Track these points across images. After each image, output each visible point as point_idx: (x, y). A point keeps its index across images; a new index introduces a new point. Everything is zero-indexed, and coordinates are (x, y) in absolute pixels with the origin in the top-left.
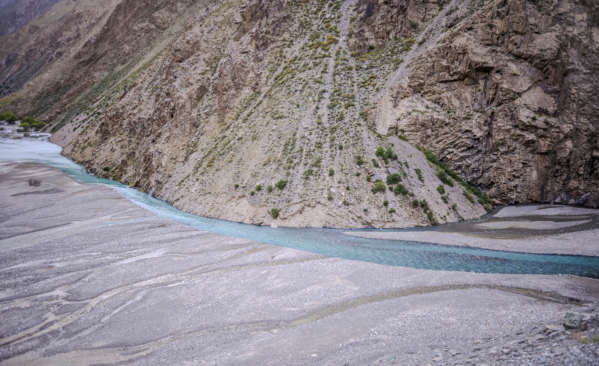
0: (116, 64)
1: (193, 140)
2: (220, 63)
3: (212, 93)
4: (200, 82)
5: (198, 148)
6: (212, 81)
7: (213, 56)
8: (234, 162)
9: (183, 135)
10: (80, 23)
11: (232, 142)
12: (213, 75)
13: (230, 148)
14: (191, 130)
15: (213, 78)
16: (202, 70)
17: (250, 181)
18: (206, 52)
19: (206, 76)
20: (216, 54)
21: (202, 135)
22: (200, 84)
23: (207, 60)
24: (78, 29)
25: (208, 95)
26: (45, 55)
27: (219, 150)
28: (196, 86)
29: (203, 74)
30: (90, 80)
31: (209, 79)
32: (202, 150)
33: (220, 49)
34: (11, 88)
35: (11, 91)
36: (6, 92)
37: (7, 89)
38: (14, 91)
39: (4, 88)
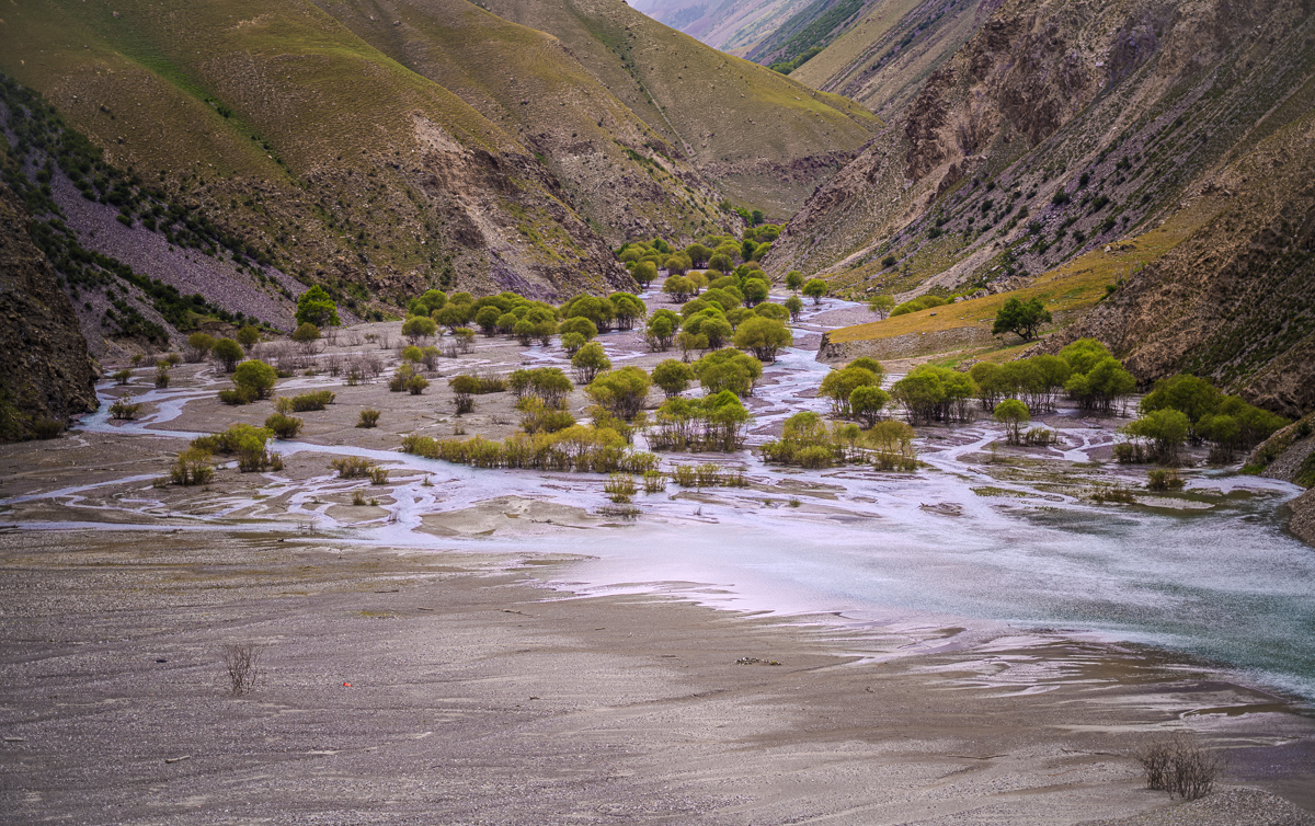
34: (1116, 204)
35: (1114, 224)
36: (1089, 230)
37: (1096, 211)
38: (1129, 224)
39: (1082, 205)
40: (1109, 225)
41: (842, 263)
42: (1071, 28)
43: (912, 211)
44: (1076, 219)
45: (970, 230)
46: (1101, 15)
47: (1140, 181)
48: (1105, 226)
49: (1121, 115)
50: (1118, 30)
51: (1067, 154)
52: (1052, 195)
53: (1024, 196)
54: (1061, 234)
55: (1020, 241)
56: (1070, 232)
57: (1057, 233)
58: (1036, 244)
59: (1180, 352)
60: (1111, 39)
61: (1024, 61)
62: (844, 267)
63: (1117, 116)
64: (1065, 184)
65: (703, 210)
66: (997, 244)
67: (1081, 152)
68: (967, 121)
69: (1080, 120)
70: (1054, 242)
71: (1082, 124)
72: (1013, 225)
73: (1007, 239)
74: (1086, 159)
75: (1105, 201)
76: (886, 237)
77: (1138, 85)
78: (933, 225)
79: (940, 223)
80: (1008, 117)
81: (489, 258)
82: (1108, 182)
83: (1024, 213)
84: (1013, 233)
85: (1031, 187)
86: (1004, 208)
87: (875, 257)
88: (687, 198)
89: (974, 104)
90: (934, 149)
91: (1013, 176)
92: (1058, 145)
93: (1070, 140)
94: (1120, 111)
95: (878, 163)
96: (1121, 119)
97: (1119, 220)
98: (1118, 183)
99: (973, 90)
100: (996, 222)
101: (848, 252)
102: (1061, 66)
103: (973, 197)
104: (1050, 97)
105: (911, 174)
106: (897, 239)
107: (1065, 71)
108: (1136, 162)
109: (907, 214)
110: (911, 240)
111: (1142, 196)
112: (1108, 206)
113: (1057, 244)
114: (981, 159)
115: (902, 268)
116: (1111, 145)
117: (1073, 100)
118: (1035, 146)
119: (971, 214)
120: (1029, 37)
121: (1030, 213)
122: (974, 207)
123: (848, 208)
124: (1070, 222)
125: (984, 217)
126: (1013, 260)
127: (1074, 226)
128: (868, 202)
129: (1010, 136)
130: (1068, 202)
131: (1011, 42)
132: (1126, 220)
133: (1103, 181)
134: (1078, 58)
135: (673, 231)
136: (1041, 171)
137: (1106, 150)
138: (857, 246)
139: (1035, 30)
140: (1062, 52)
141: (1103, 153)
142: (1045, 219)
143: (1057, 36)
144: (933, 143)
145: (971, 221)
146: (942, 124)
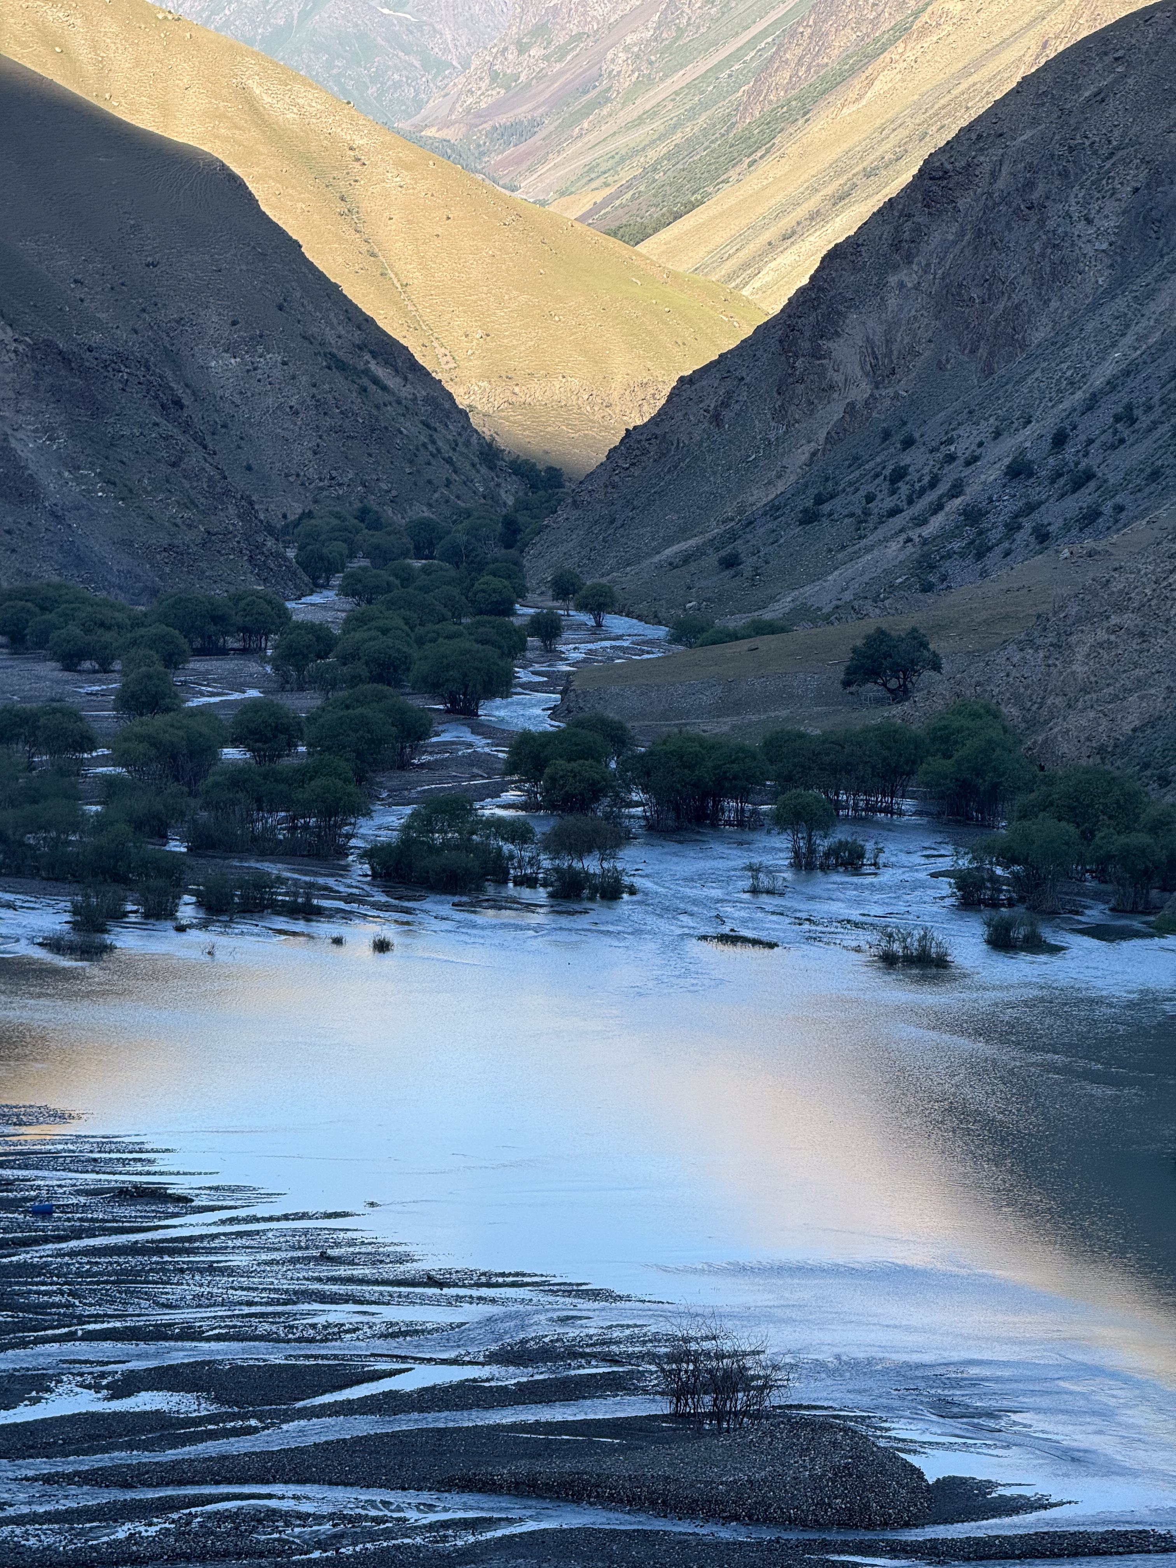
34: (1106, 481)
35: (1100, 514)
36: (1060, 522)
37: (1074, 492)
38: (1123, 515)
39: (1053, 482)
40: (1091, 517)
41: (656, 559)
42: (1057, 183)
43: (779, 477)
44: (1040, 503)
45: (867, 513)
46: (1108, 165)
47: (1148, 443)
48: (1084, 518)
49: (1130, 332)
50: (1136, 190)
51: (1036, 394)
52: (1007, 461)
53: (960, 462)
54: (1013, 527)
55: (946, 535)
56: (1028, 524)
57: (1006, 525)
58: (972, 542)
59: (1127, 728)
60: (1124, 205)
61: (979, 234)
62: (659, 566)
63: (1123, 335)
64: (1028, 444)
65: (449, 461)
66: (909, 540)
67: (1059, 391)
68: (880, 329)
69: (1061, 338)
70: (1000, 542)
71: (1064, 346)
72: (938, 507)
73: (927, 531)
74: (1066, 405)
75: (1089, 476)
76: (732, 520)
77: (1161, 285)
78: (810, 503)
79: (820, 500)
80: (946, 326)
81: (42, 522)
82: (1096, 445)
83: (957, 490)
84: (936, 523)
85: (974, 447)
86: (926, 480)
87: (710, 551)
88: (423, 438)
89: (892, 302)
90: (822, 375)
91: (945, 426)
92: (1024, 379)
93: (1043, 371)
94: (1128, 326)
95: (729, 394)
96: (1129, 339)
97: (1107, 508)
98: (1113, 447)
99: (893, 280)
100: (910, 502)
101: (669, 541)
102: (1037, 246)
103: (878, 460)
104: (1016, 299)
105: (780, 414)
106: (751, 523)
107: (1042, 255)
108: (1145, 412)
109: (769, 483)
110: (770, 526)
111: (1149, 470)
112: (1092, 484)
113: (1006, 545)
114: (897, 396)
115: (748, 572)
116: (1108, 383)
117: (1054, 304)
118: (987, 377)
119: (871, 488)
120: (990, 194)
121: (968, 490)
122: (877, 476)
123: (676, 467)
124: (1031, 508)
125: (893, 493)
126: (932, 567)
127: (1035, 515)
128: (709, 458)
129: (948, 361)
130: (1031, 474)
131: (961, 203)
132: (1120, 509)
133: (1090, 442)
134: (1066, 233)
135: (394, 493)
136: (992, 420)
137: (1101, 391)
138: (684, 532)
139: (1000, 184)
140: (1041, 223)
141: (1094, 395)
142: (991, 501)
143: (1035, 196)
144: (822, 365)
145: (870, 498)
146: (837, 334)
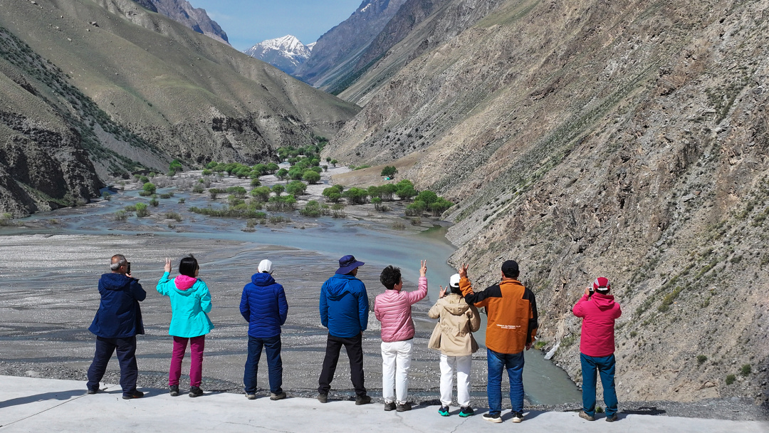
0: (589, 96)
1: (650, 253)
2: (739, 97)
3: (711, 160)
4: (687, 136)
5: (655, 271)
6: (714, 135)
7: (727, 85)
8: (711, 308)
9: (634, 243)
10: (553, 21)
11: (720, 265)
12: (718, 123)
13: (711, 280)
14: (651, 234)
15: (718, 129)
16: (698, 113)
17: (733, 353)
18: (715, 76)
19: (702, 126)
20: (737, 79)
21: (670, 244)
22: (687, 142)
23: (712, 92)
24: (549, 32)
25: (699, 165)
26: (487, 80)
27: (691, 280)
28: (678, 145)
29: (698, 120)
30: (538, 128)
31: (708, 131)
32: (662, 275)
33: (745, 68)
34: (426, 137)
35: (425, 143)
36: (418, 145)
37: (420, 139)
42: (414, 83)
43: (366, 138)
44: (414, 141)
45: (383, 144)
46: (424, 80)
48: (422, 144)
50: (428, 85)
51: (412, 123)
52: (407, 134)
53: (399, 135)
54: (409, 146)
55: (397, 148)
56: (412, 146)
58: (402, 149)
59: (432, 183)
60: (426, 87)
64: (411, 131)
66: (390, 149)
67: (416, 122)
71: (417, 113)
72: (396, 143)
73: (394, 147)
75: (423, 136)
76: (358, 146)
79: (374, 142)
82: (424, 131)
83: (399, 140)
85: (401, 132)
86: (393, 138)
87: (354, 152)
91: (396, 129)
92: (410, 119)
93: (413, 117)
98: (427, 131)
100: (391, 142)
102: (411, 95)
103: (384, 134)
104: (408, 105)
105: (366, 127)
106: (361, 147)
108: (432, 125)
110: (365, 147)
111: (433, 135)
113: (408, 149)
114: (387, 123)
115: (361, 156)
116: (425, 119)
117: (414, 105)
118: (403, 119)
119: (383, 140)
122: (384, 137)
124: (412, 143)
125: (387, 141)
126: (395, 154)
128: (353, 135)
129: (396, 117)
130: (412, 136)
132: (428, 142)
134: (416, 93)
136: (404, 127)
137: (423, 121)
139: (404, 84)
140: (412, 91)
142: (405, 142)
143: (410, 86)
144: (373, 118)
